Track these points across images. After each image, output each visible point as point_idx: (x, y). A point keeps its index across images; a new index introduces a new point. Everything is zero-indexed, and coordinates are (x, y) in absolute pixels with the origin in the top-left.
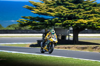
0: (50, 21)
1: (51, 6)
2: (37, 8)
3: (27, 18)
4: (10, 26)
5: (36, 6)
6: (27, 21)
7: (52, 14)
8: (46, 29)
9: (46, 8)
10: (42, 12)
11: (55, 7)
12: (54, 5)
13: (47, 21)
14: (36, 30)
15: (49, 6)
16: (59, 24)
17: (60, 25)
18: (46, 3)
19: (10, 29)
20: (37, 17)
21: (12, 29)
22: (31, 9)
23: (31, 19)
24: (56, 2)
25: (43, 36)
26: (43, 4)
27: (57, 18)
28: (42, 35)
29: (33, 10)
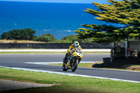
0: (122, 32)
1: (123, 9)
2: (103, 13)
3: (89, 27)
4: (65, 39)
5: (103, 10)
6: (89, 32)
7: (124, 20)
8: (117, 42)
9: (117, 13)
10: (111, 18)
11: (129, 11)
12: (128, 7)
13: (117, 31)
14: (101, 43)
15: (120, 9)
16: (135, 35)
17: (136, 37)
18: (116, 6)
19: (65, 41)
20: (104, 25)
21: (69, 42)
22: (95, 14)
23: (95, 27)
24: (131, 4)
25: (111, 52)
26: (113, 7)
27: (132, 27)
28: (110, 50)
29: (98, 16)
